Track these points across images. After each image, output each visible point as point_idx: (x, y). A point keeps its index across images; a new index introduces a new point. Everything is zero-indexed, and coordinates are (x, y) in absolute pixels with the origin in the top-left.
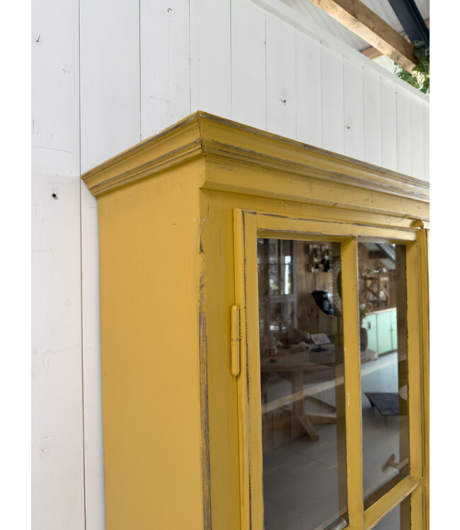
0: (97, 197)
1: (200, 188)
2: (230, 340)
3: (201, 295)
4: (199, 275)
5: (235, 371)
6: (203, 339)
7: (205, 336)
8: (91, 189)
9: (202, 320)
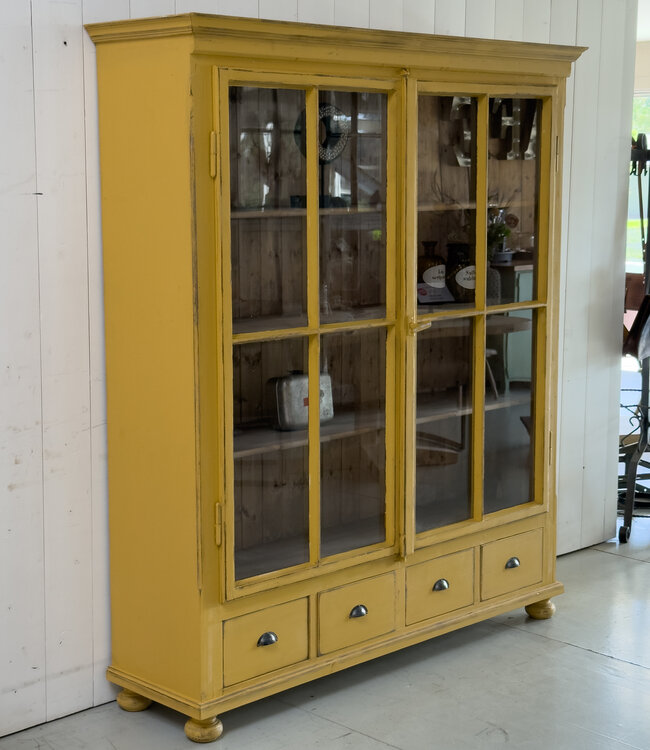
0: (96, 44)
1: (192, 54)
2: (210, 154)
3: (191, 124)
4: (189, 110)
5: (213, 173)
6: (193, 151)
7: (193, 150)
8: (92, 37)
9: (191, 139)
